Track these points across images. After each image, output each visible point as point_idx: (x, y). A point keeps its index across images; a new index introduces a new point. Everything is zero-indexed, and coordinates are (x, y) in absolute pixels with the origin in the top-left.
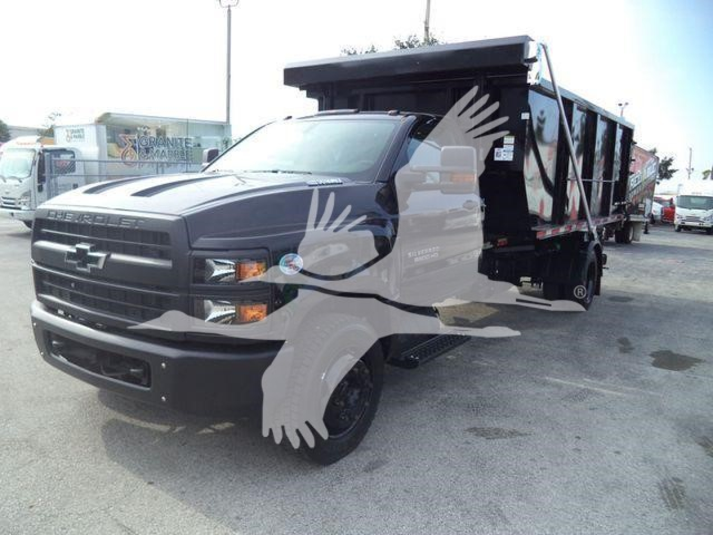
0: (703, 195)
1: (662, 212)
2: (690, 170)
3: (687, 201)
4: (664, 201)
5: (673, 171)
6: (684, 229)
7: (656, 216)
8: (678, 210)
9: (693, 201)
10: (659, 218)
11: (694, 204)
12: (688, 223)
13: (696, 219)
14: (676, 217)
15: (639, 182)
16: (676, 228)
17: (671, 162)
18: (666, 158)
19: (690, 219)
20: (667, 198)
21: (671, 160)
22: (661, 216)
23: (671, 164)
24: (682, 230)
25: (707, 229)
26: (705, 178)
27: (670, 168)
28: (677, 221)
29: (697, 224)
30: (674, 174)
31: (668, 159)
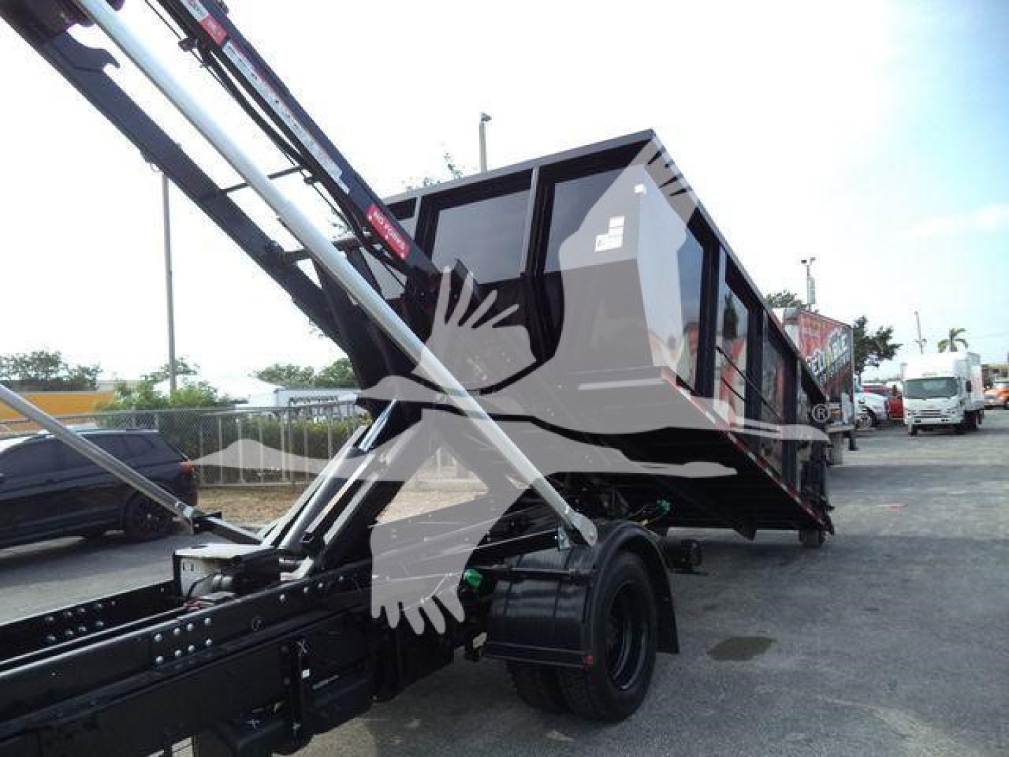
0: (940, 375)
1: (887, 408)
2: (921, 342)
3: (919, 388)
4: (888, 390)
5: (895, 346)
6: (921, 430)
7: (880, 415)
8: (907, 403)
9: (927, 386)
10: (884, 416)
11: (930, 391)
12: (925, 421)
13: (936, 413)
14: (906, 412)
15: (821, 369)
16: (910, 430)
17: (891, 335)
18: (881, 328)
19: (926, 414)
20: (889, 385)
21: (889, 331)
22: (887, 412)
23: (890, 338)
24: (920, 432)
25: (955, 425)
26: (941, 351)
27: (890, 342)
28: (908, 419)
29: (938, 420)
30: (897, 351)
31: (884, 330)
